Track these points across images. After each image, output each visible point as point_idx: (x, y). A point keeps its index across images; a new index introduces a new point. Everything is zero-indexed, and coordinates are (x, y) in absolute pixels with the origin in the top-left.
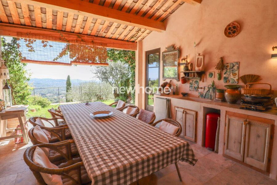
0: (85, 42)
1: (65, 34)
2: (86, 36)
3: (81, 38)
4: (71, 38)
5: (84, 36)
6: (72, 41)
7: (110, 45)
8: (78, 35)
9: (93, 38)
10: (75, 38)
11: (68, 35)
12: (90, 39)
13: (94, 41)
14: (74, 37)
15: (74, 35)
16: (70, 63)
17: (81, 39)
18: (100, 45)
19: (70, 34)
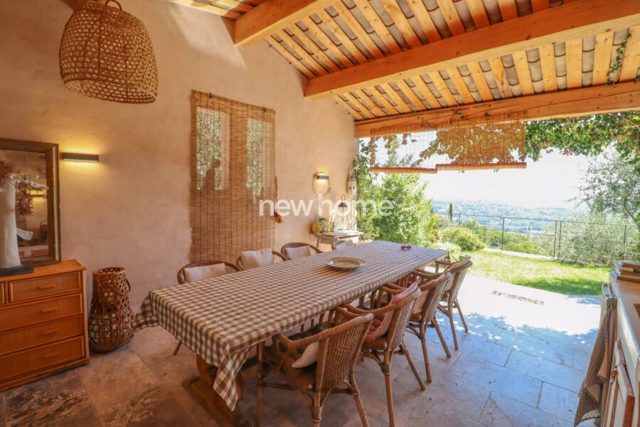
0: (467, 119)
1: (432, 113)
2: (471, 106)
3: (460, 113)
4: (441, 120)
5: (468, 108)
6: (443, 124)
7: (539, 112)
8: (453, 110)
9: (490, 106)
10: (448, 118)
11: (435, 115)
12: (480, 110)
13: (490, 113)
14: (447, 115)
15: (447, 111)
16: (434, 168)
17: (460, 116)
18: (504, 119)
19: (439, 112)
